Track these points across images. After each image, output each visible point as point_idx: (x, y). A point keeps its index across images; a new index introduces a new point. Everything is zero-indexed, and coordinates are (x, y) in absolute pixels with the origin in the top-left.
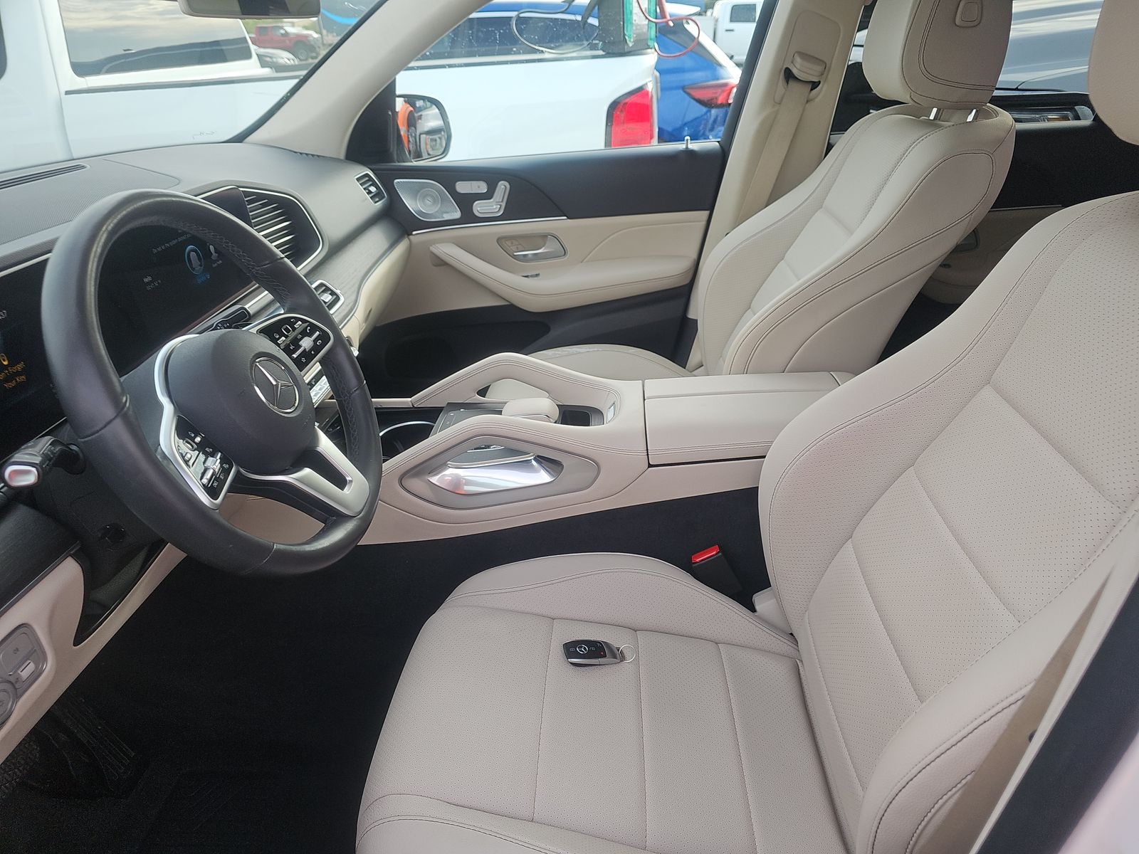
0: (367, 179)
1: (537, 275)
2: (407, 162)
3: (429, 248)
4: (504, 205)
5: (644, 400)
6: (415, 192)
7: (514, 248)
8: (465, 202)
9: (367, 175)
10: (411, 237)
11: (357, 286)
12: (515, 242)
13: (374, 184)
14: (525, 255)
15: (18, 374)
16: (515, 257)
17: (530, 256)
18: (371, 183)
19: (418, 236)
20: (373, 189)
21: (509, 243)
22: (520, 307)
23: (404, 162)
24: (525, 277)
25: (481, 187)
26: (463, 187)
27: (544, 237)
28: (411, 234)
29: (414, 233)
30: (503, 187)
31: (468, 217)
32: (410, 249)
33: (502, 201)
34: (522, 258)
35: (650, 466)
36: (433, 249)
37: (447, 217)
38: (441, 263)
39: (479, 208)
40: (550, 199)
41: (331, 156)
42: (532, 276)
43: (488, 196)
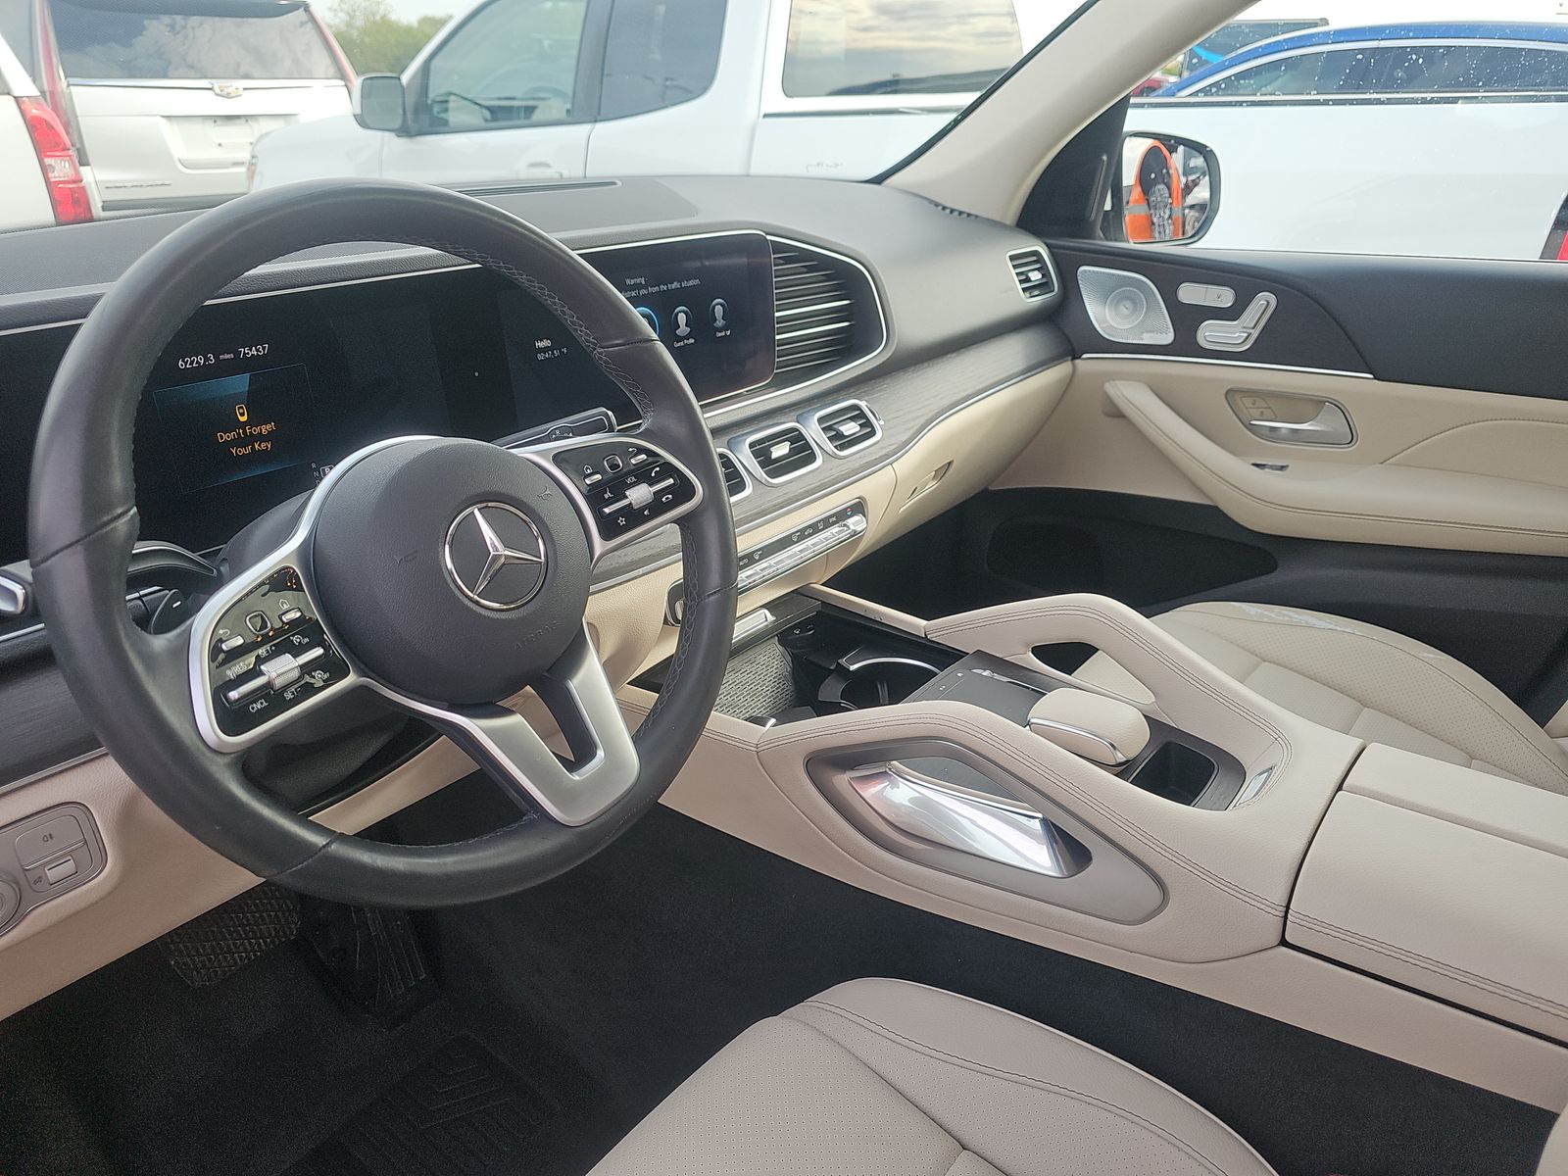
0: (1034, 258)
1: (1282, 468)
2: (1121, 241)
3: (1103, 386)
4: (1255, 334)
5: (1340, 788)
6: (1107, 292)
7: (1255, 412)
8: (1186, 319)
9: (1036, 253)
10: (1077, 361)
11: (922, 421)
12: (1260, 403)
13: (1043, 269)
14: (1273, 429)
15: (261, 438)
16: (1251, 428)
17: (1283, 431)
18: (1038, 266)
19: (1089, 364)
20: (1036, 276)
21: (1248, 402)
22: (1229, 515)
23: (1116, 240)
24: (1257, 465)
25: (1224, 297)
26: (1190, 293)
27: (1317, 404)
28: (1079, 358)
29: (1085, 356)
30: (1264, 303)
31: (1185, 344)
32: (1071, 379)
33: (1253, 328)
34: (1267, 432)
35: (1284, 943)
36: (1110, 388)
37: (1147, 339)
38: (1116, 414)
39: (1210, 333)
40: (1350, 338)
41: (990, 216)
42: (1272, 467)
43: (1232, 314)
